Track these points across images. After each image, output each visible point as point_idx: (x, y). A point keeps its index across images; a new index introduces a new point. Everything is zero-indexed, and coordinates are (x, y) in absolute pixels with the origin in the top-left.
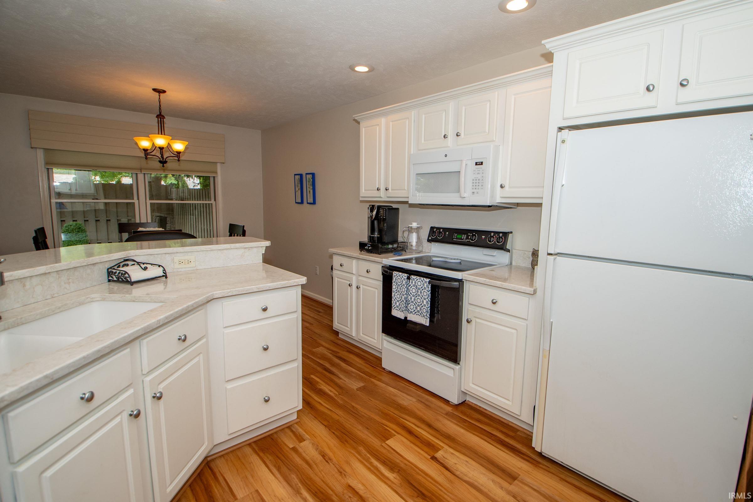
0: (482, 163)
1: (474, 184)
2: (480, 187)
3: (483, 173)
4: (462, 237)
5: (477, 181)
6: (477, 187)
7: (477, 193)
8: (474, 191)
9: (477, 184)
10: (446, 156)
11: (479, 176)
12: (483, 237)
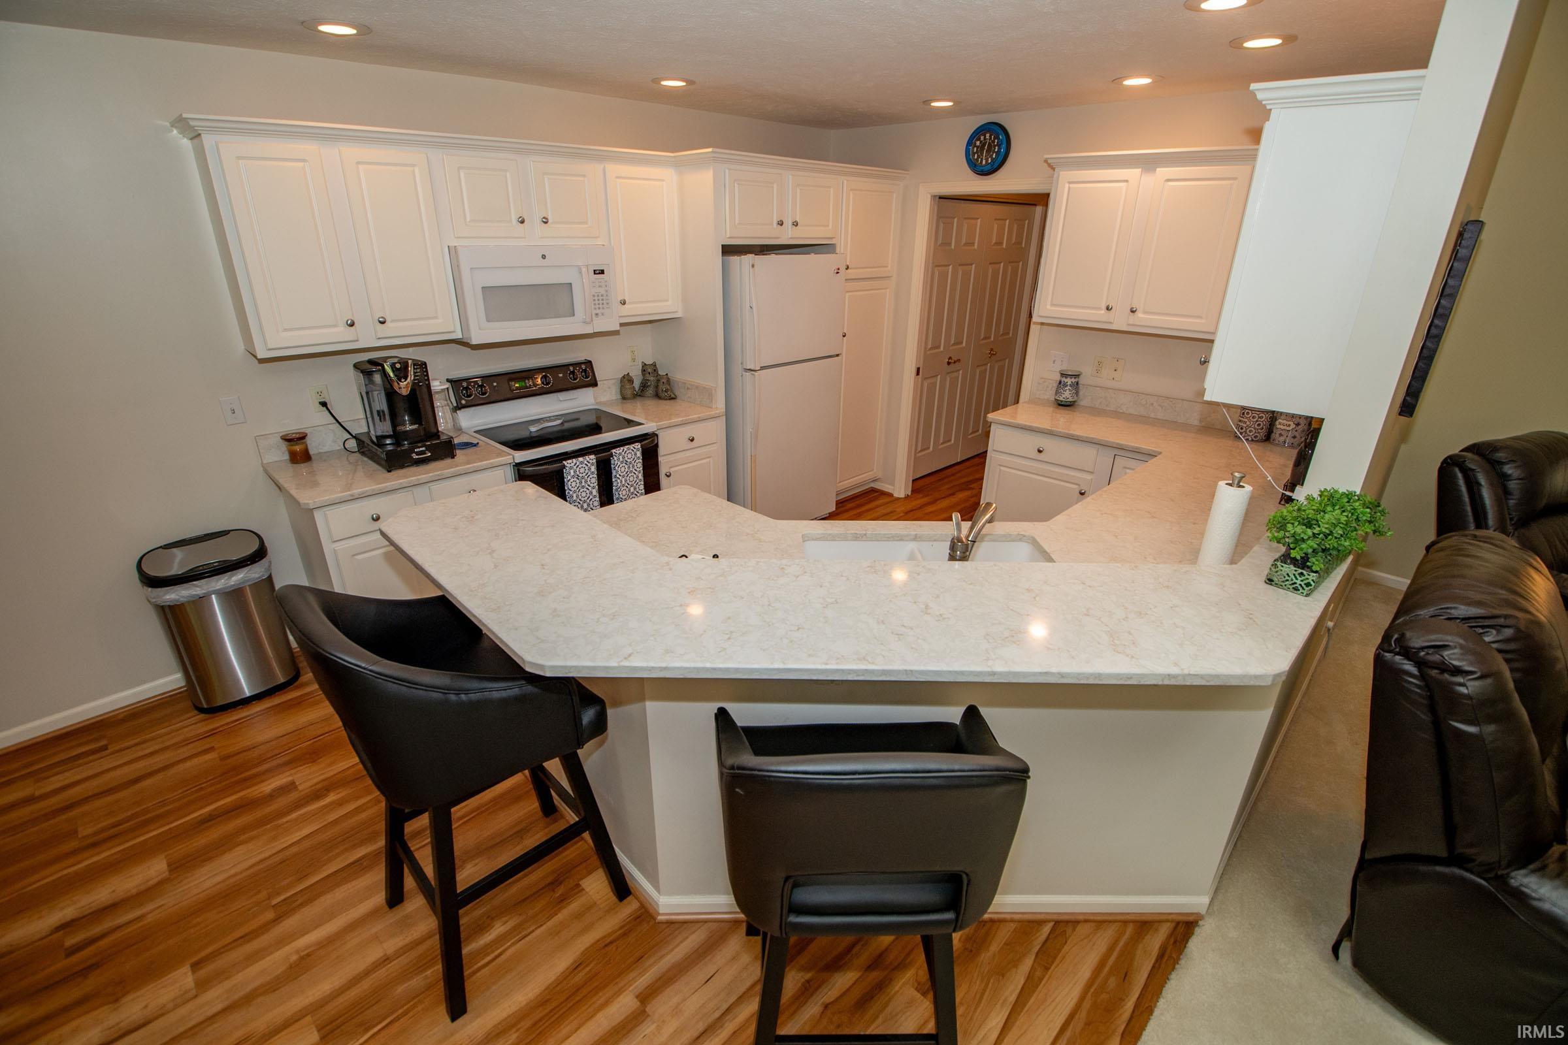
0: (602, 272)
1: (597, 302)
2: (605, 306)
3: (606, 286)
4: (525, 383)
5: (600, 298)
6: (601, 306)
7: (603, 314)
8: (597, 311)
9: (601, 302)
10: (544, 257)
11: (602, 291)
12: (561, 375)
